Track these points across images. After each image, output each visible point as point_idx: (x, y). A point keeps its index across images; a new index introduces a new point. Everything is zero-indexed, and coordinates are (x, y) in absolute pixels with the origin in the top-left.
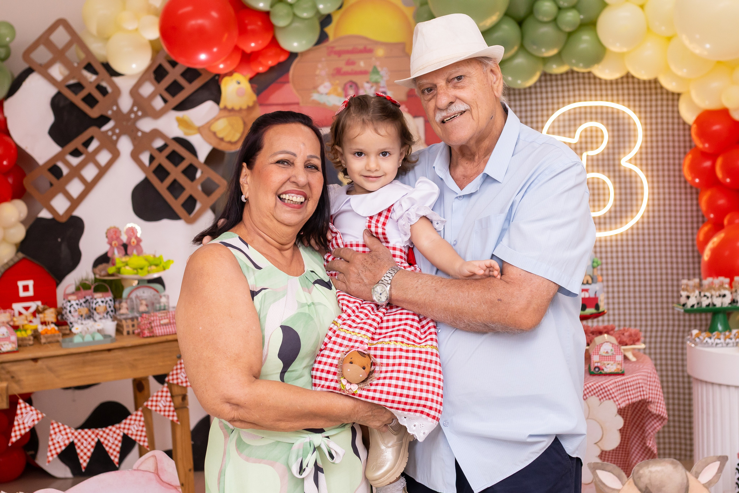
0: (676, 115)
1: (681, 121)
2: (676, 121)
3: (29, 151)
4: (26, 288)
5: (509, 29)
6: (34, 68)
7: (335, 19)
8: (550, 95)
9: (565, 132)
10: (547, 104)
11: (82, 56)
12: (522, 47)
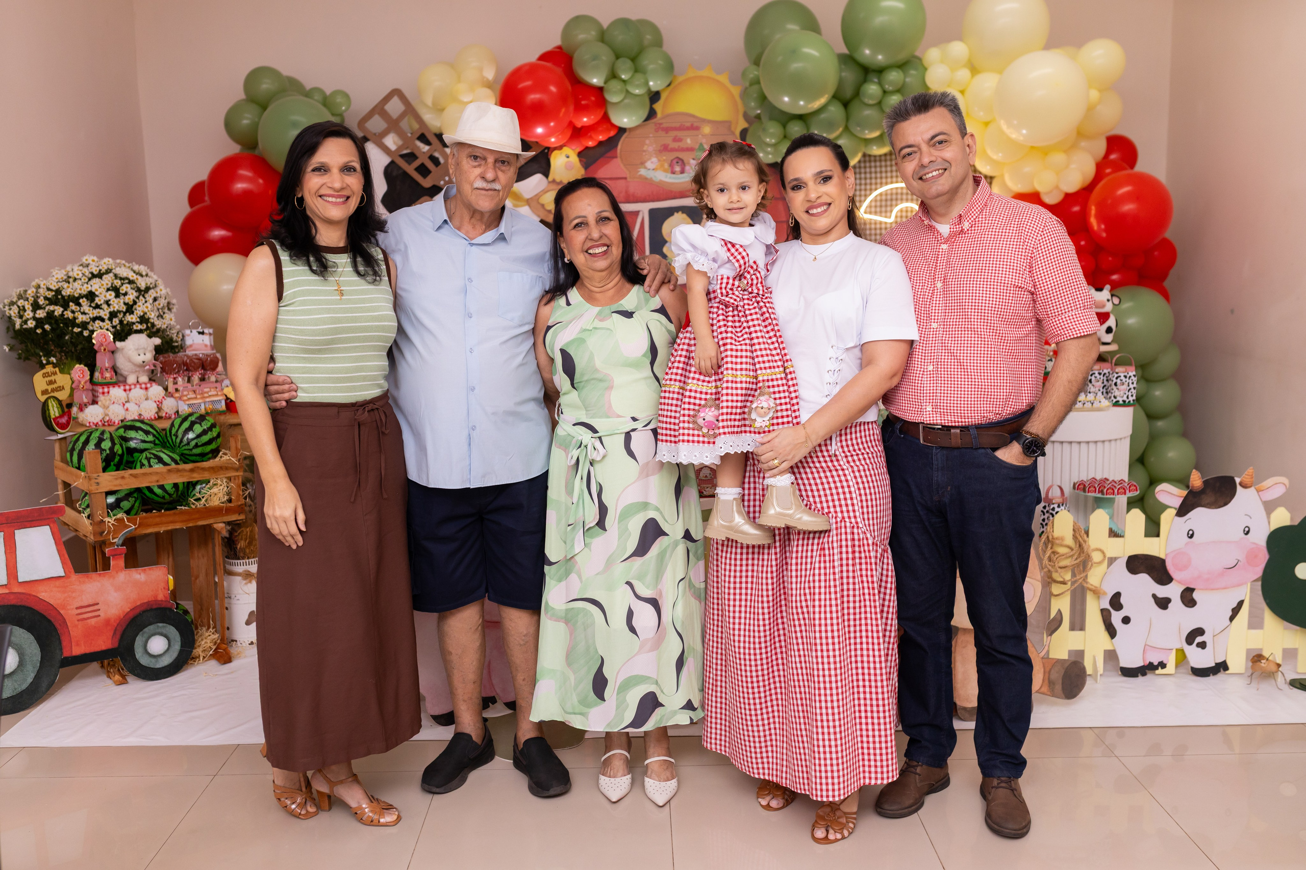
5: (836, 110)
6: (369, 136)
7: (663, 96)
8: (868, 176)
9: (881, 212)
10: (866, 184)
11: (416, 126)
12: (847, 129)
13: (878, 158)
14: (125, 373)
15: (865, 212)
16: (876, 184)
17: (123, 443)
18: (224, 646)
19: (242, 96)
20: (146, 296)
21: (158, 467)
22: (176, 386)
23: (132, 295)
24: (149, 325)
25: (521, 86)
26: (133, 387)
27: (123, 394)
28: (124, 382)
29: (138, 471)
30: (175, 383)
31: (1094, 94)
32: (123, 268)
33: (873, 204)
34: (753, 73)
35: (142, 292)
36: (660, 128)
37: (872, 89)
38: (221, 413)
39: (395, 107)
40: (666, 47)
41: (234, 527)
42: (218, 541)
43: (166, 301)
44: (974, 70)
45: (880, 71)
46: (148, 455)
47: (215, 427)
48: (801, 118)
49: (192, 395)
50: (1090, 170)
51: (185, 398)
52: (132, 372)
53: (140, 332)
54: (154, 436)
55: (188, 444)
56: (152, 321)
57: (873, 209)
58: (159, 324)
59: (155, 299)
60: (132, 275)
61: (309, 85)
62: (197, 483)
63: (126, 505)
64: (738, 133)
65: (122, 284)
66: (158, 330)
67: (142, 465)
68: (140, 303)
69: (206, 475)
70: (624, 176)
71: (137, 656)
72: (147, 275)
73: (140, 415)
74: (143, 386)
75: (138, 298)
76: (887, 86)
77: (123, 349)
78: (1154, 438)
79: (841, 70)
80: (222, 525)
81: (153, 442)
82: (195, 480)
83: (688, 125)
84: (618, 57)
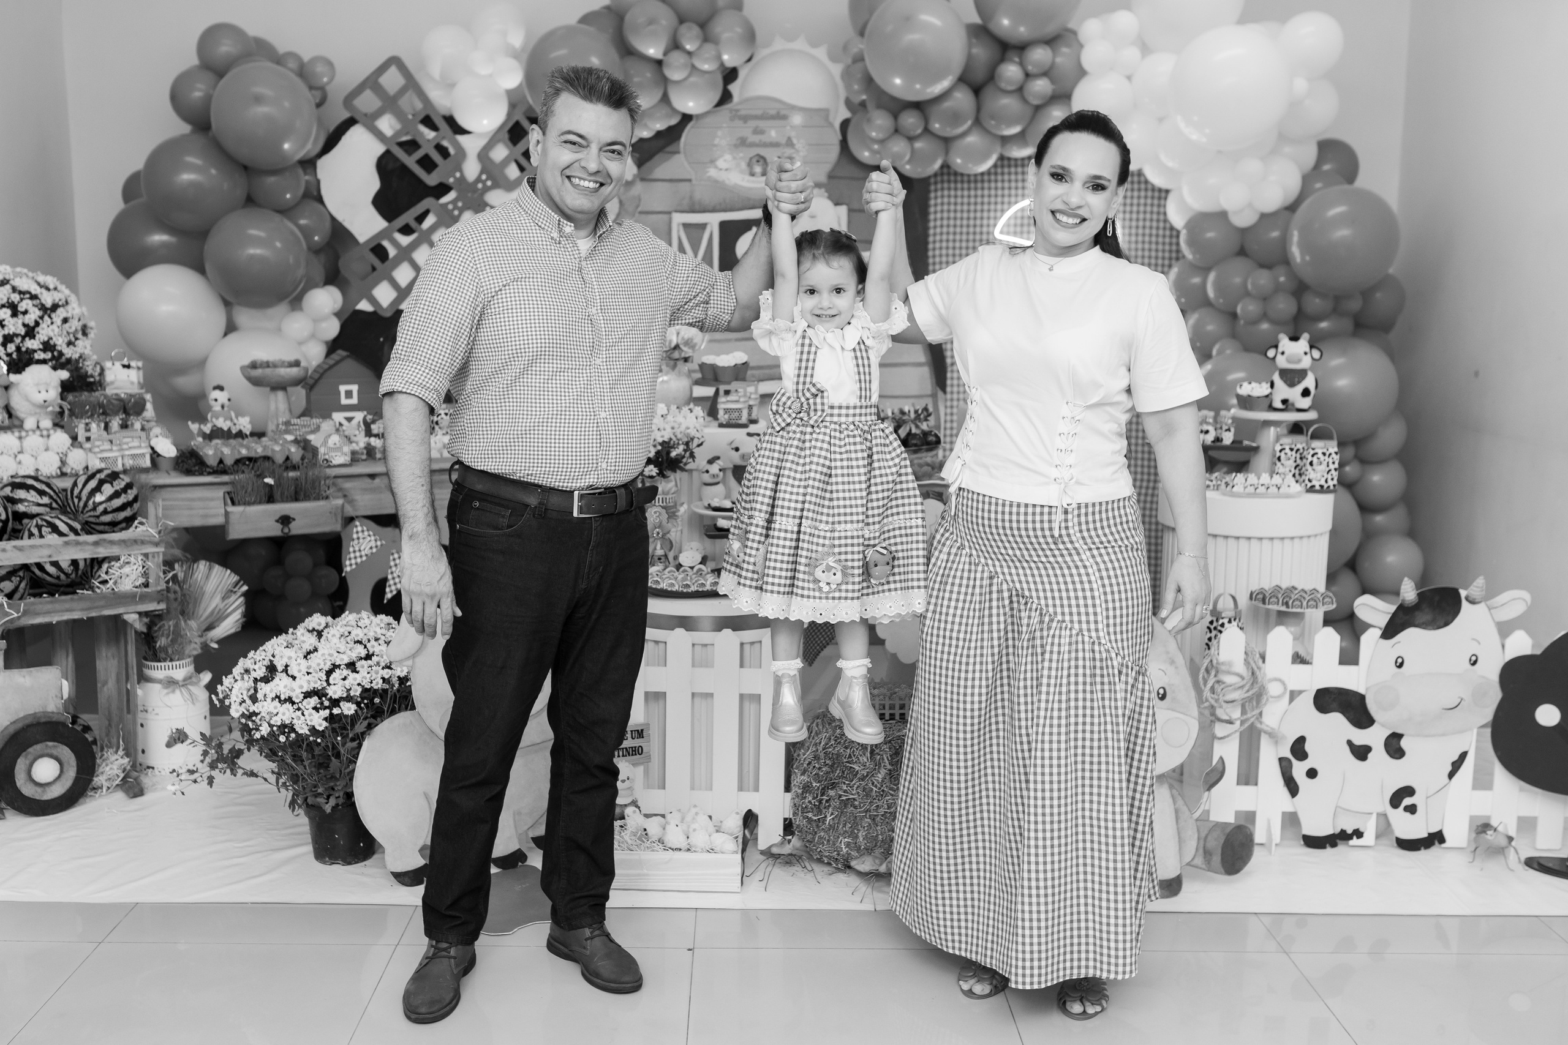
0: (1162, 217)
1: (1168, 226)
2: (1161, 225)
3: (347, 224)
4: (349, 394)
5: (963, 99)
6: (357, 117)
7: (742, 74)
8: (1006, 185)
9: (1022, 233)
10: (1003, 196)
11: (419, 105)
12: (978, 122)
13: (1019, 163)
14: (21, 415)
15: (1001, 232)
16: (1016, 196)
17: (9, 505)
18: (135, 774)
19: (194, 60)
20: (53, 315)
21: (52, 539)
22: (88, 434)
23: (34, 314)
24: (56, 353)
25: (554, 55)
26: (30, 433)
27: (17, 442)
28: (21, 427)
29: (25, 542)
30: (88, 430)
31: (1301, 85)
32: (24, 279)
33: (1012, 222)
34: (858, 46)
35: (48, 311)
36: (736, 116)
37: (1011, 71)
38: (146, 470)
39: (392, 80)
40: (747, 11)
41: (153, 619)
42: (131, 637)
43: (81, 323)
44: (1146, 49)
45: (1022, 48)
46: (40, 522)
47: (131, 488)
48: (918, 106)
49: (107, 446)
50: (1293, 184)
51: (97, 450)
52: (31, 415)
53: (44, 362)
54: (51, 497)
55: (94, 509)
56: (59, 348)
57: (1012, 229)
58: (69, 352)
59: (65, 320)
60: (35, 289)
61: (282, 47)
62: (104, 559)
63: (8, 586)
64: (837, 125)
65: (22, 299)
66: (69, 361)
67: (31, 535)
68: (43, 325)
69: (114, 551)
70: (688, 177)
71: (18, 784)
72: (55, 289)
73: (37, 470)
74: (45, 433)
75: (42, 318)
76: (1030, 68)
77: (18, 384)
78: (1369, 536)
79: (970, 46)
80: (136, 616)
81: (50, 506)
82: (101, 556)
83: (773, 112)
84: (682, 21)
